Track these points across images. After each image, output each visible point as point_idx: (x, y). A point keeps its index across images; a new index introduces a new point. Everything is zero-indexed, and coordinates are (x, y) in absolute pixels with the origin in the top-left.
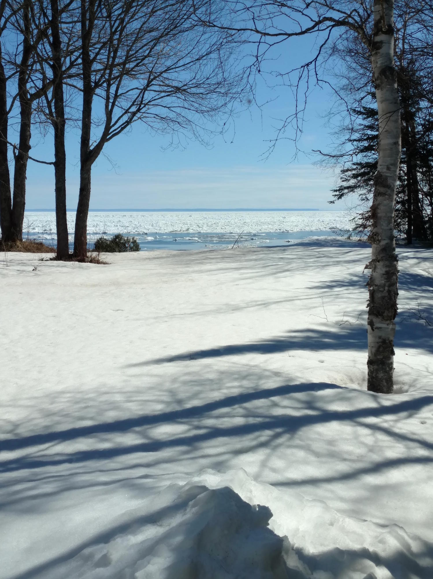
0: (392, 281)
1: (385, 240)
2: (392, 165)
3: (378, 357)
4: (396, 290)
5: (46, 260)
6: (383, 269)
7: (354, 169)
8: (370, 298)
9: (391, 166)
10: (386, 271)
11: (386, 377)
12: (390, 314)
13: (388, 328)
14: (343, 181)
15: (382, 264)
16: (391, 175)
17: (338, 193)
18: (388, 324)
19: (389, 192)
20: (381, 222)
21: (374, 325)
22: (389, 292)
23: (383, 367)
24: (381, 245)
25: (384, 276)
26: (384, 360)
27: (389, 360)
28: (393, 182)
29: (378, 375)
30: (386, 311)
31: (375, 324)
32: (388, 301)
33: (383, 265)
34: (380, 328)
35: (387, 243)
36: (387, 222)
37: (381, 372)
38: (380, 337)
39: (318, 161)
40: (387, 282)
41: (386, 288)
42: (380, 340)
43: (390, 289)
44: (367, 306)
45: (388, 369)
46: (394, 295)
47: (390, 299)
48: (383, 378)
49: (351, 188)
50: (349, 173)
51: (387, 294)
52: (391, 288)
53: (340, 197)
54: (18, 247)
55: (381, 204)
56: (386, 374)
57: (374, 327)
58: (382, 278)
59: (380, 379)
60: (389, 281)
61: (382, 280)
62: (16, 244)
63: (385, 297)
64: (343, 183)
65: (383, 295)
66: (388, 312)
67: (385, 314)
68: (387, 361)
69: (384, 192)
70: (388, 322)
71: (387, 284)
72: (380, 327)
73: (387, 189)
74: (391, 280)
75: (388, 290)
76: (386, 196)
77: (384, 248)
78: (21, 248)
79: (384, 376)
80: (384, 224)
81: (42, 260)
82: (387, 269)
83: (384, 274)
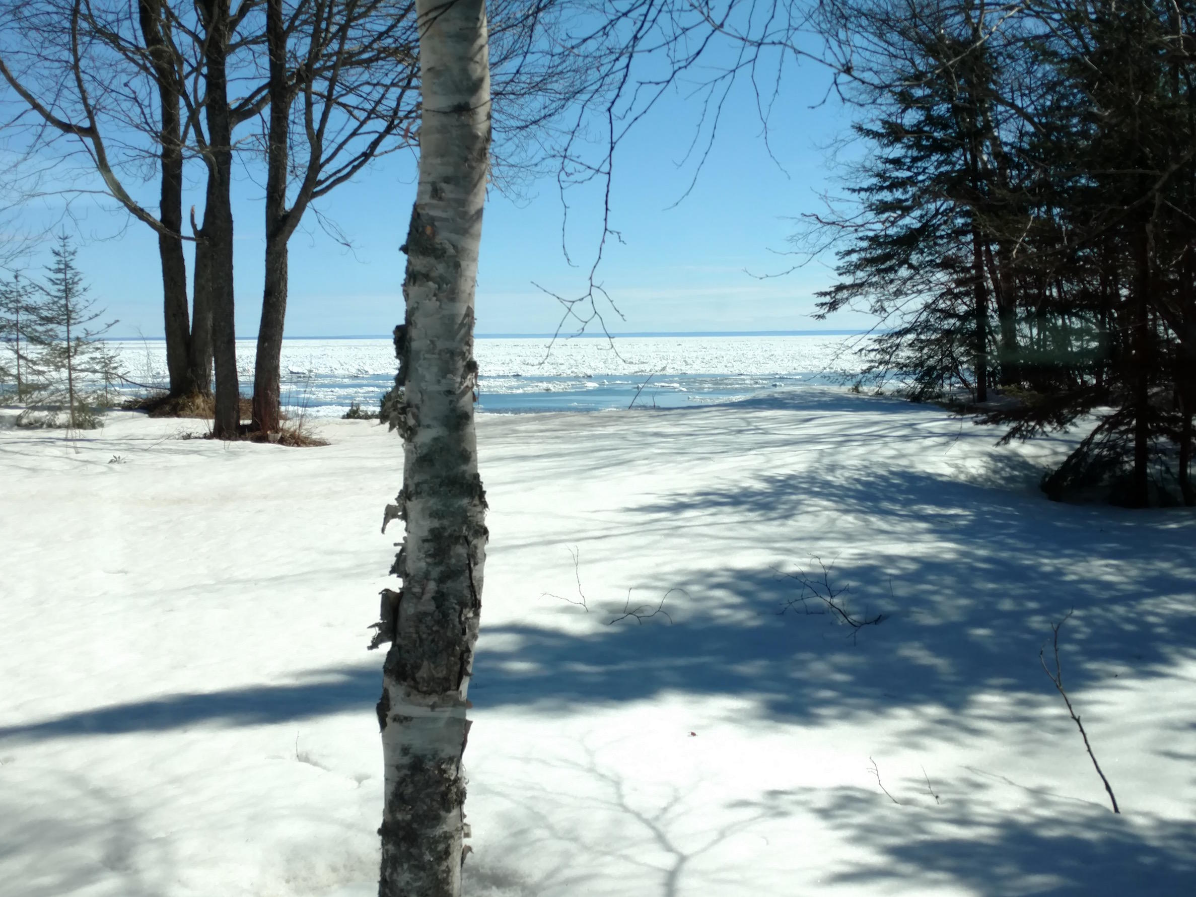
0: (453, 561)
1: (428, 426)
2: (447, 180)
3: (399, 816)
4: (467, 593)
5: (196, 438)
6: (422, 523)
7: (862, 250)
8: (383, 616)
9: (444, 186)
10: (432, 531)
11: (419, 884)
12: (441, 673)
13: (435, 720)
14: (840, 274)
15: (420, 506)
16: (444, 215)
17: (828, 299)
18: (433, 707)
19: (440, 269)
20: (420, 370)
21: (389, 710)
22: (440, 598)
23: (412, 850)
24: (419, 444)
25: (426, 545)
26: (415, 826)
27: (433, 827)
28: (454, 237)
29: (395, 876)
30: (425, 663)
31: (392, 703)
32: (434, 629)
33: (423, 510)
34: (407, 719)
35: (436, 440)
36: (435, 369)
37: (406, 866)
38: (405, 751)
39: (799, 234)
40: (436, 564)
41: (432, 586)
42: (406, 760)
43: (445, 590)
44: (370, 644)
45: (428, 857)
46: (457, 607)
47: (443, 619)
48: (410, 888)
49: (856, 288)
50: (854, 257)
51: (431, 607)
52: (449, 584)
53: (833, 306)
54: (198, 408)
55: (417, 308)
56: (422, 874)
57: (391, 714)
58: (420, 551)
59: (402, 890)
60: (440, 563)
61: (419, 560)
62: (193, 403)
63: (425, 614)
64: (841, 277)
65: (422, 608)
66: (432, 666)
67: (423, 673)
68: (428, 831)
69: (424, 271)
70: (434, 699)
71: (435, 572)
72: (406, 715)
73: (432, 260)
74: (450, 558)
75: (437, 592)
76: (431, 284)
77: (426, 455)
78: (204, 410)
79: (415, 880)
80: (428, 377)
81: (188, 437)
82: (436, 524)
83: (425, 541)
